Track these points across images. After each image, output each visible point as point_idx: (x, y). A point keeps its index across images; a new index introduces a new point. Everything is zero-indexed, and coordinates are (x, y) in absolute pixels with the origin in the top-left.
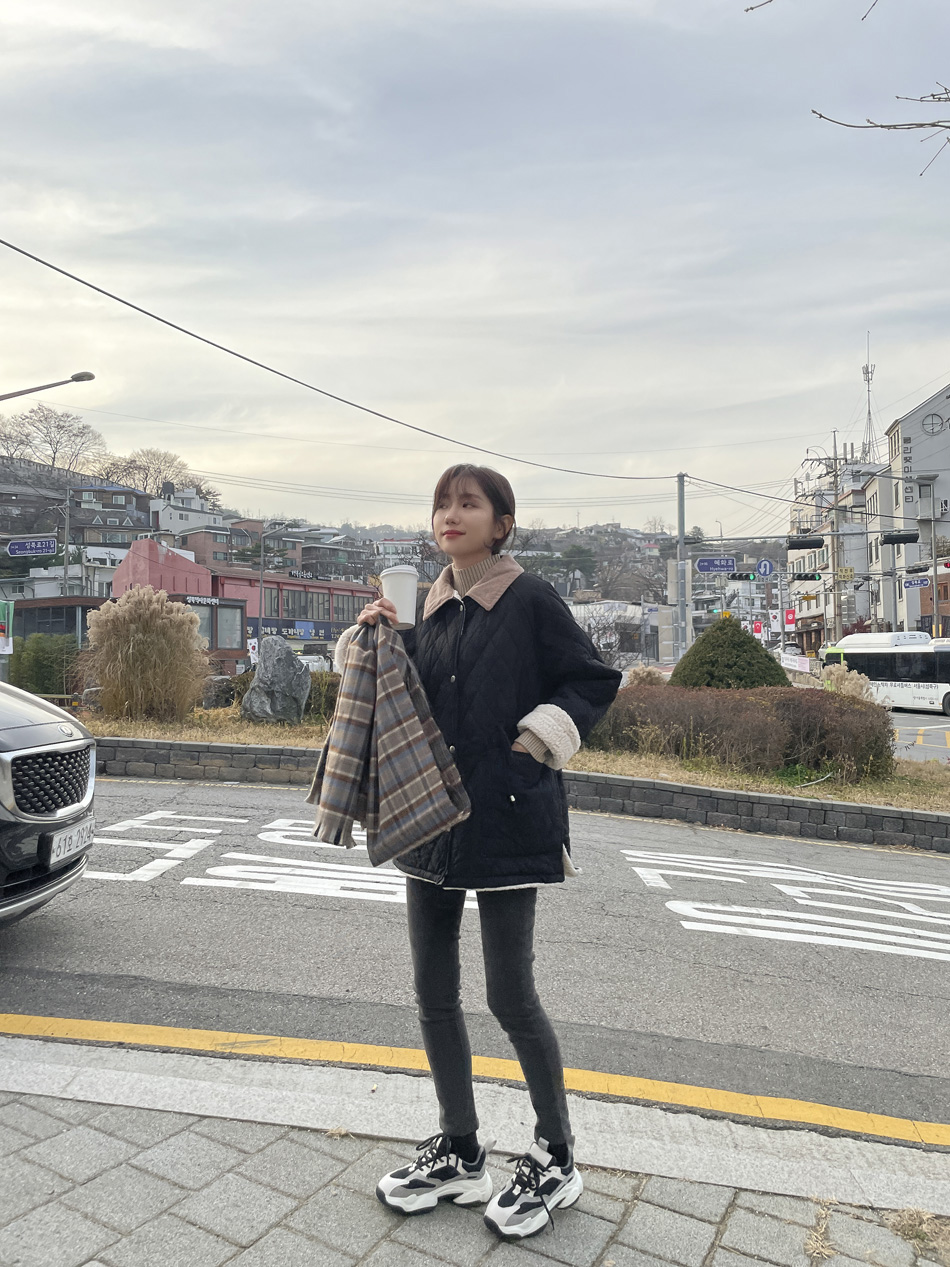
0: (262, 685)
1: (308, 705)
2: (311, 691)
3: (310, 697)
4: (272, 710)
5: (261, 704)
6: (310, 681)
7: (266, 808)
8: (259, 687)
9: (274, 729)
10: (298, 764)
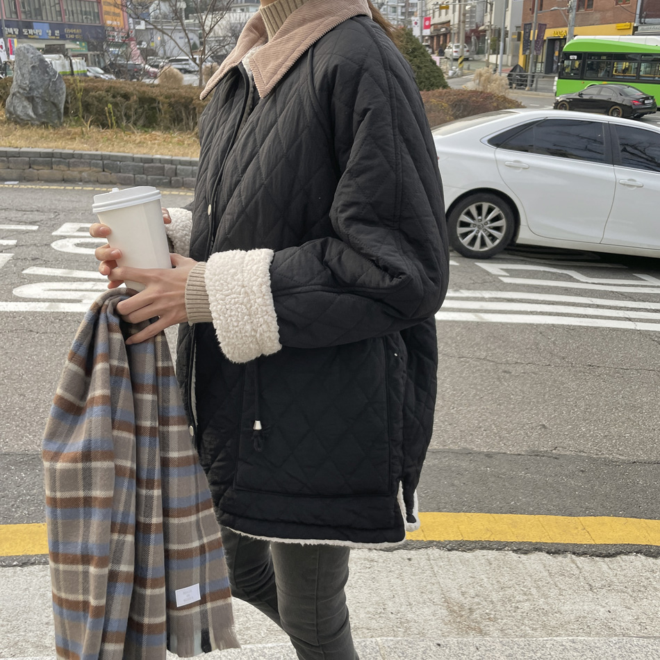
0: (21, 91)
1: (66, 109)
2: (67, 96)
3: (66, 102)
4: (35, 114)
5: (24, 108)
6: (64, 86)
7: (50, 211)
8: (19, 92)
9: (40, 131)
10: (69, 165)
